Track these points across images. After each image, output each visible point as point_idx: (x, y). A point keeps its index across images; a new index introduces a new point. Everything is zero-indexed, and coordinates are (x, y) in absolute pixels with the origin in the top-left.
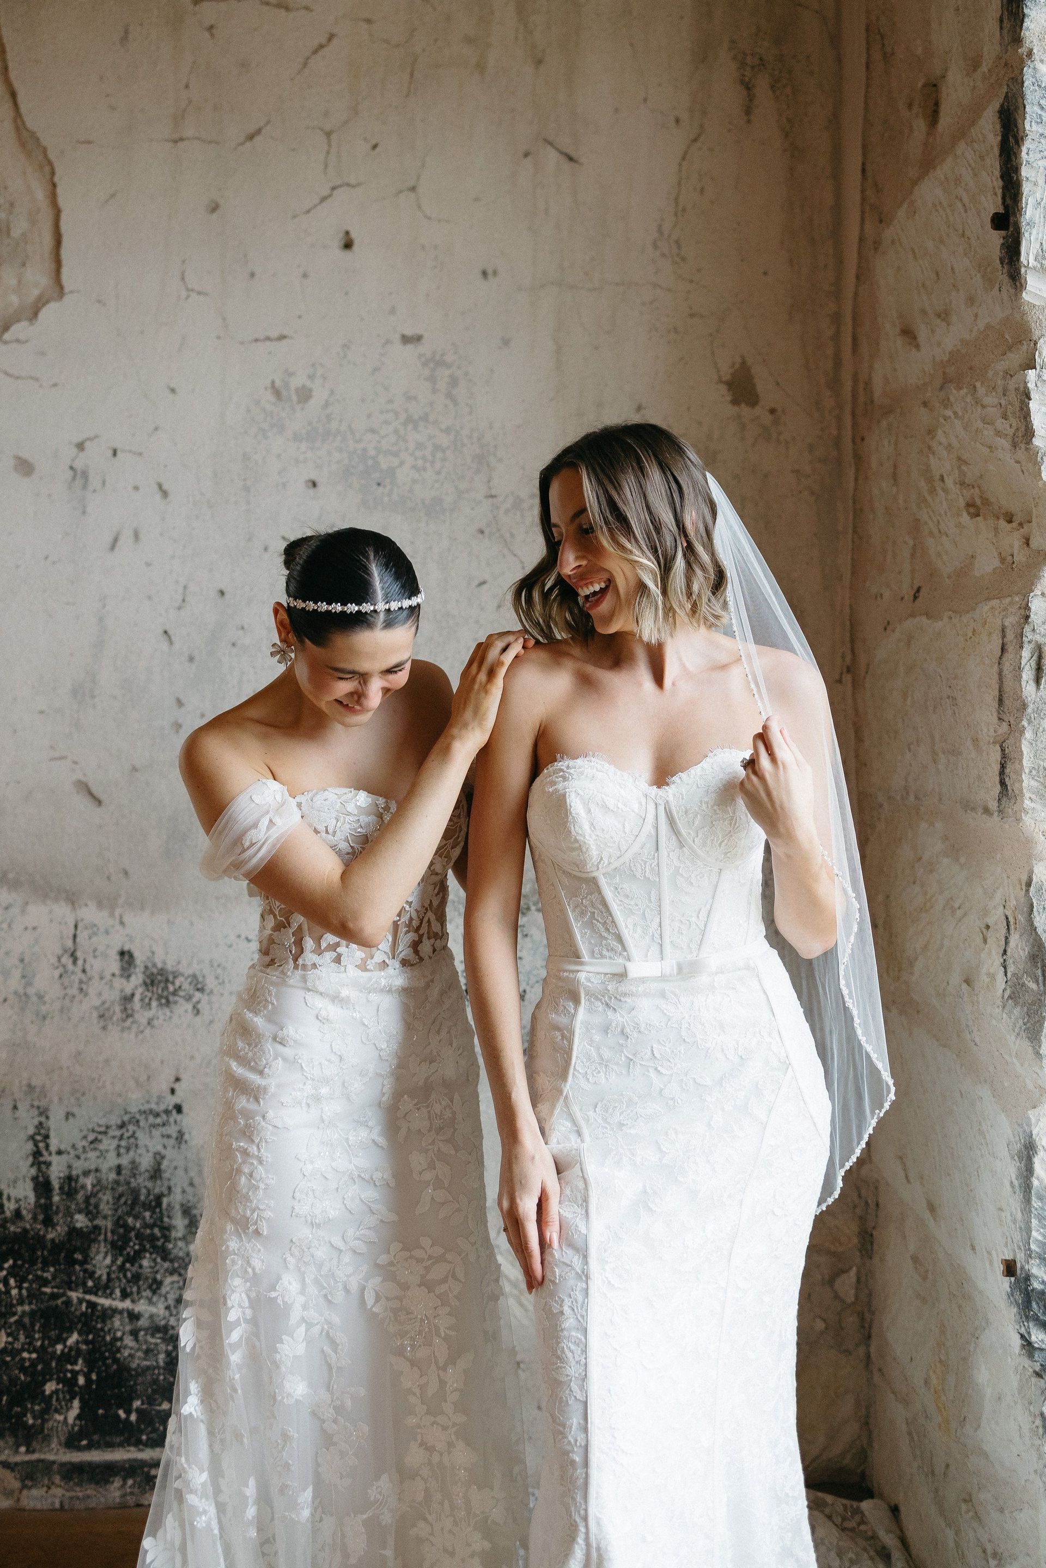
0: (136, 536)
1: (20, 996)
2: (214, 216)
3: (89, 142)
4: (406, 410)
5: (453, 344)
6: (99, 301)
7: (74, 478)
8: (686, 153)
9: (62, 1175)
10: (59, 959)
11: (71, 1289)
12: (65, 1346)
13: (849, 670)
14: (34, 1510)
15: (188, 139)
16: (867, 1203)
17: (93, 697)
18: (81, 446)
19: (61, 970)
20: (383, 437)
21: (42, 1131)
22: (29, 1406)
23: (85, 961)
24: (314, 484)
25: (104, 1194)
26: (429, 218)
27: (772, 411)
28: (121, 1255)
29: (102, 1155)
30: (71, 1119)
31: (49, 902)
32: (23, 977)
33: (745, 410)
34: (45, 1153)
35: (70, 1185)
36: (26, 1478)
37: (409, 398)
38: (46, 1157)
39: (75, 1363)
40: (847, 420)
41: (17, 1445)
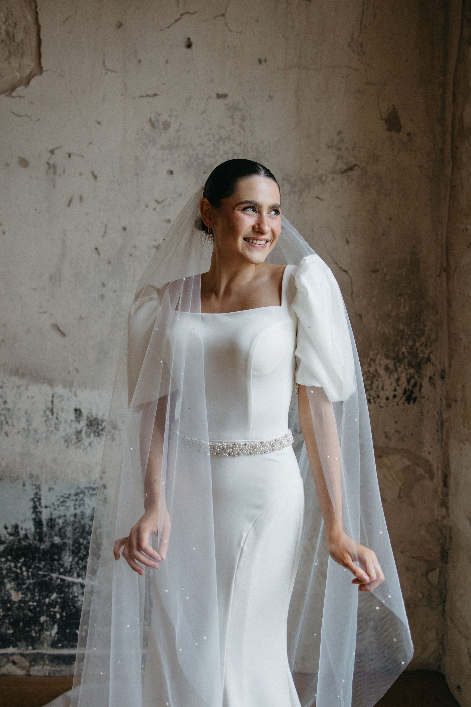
0: (81, 199)
1: (25, 431)
2: (120, 30)
4: (219, 134)
5: (243, 99)
6: (61, 76)
7: (49, 168)
9: (48, 518)
10: (45, 412)
11: (53, 572)
12: (50, 599)
13: (444, 270)
14: (36, 676)
16: (445, 537)
17: (60, 281)
18: (52, 152)
19: (46, 418)
20: (207, 148)
21: (38, 497)
23: (57, 414)
24: (171, 173)
25: (69, 527)
26: (231, 31)
27: (409, 135)
28: (77, 556)
29: (67, 508)
30: (52, 491)
31: (39, 384)
32: (27, 421)
33: (394, 134)
34: (39, 507)
35: (51, 522)
36: (32, 661)
37: (221, 127)
38: (39, 509)
39: (55, 607)
40: (448, 139)
41: (27, 646)
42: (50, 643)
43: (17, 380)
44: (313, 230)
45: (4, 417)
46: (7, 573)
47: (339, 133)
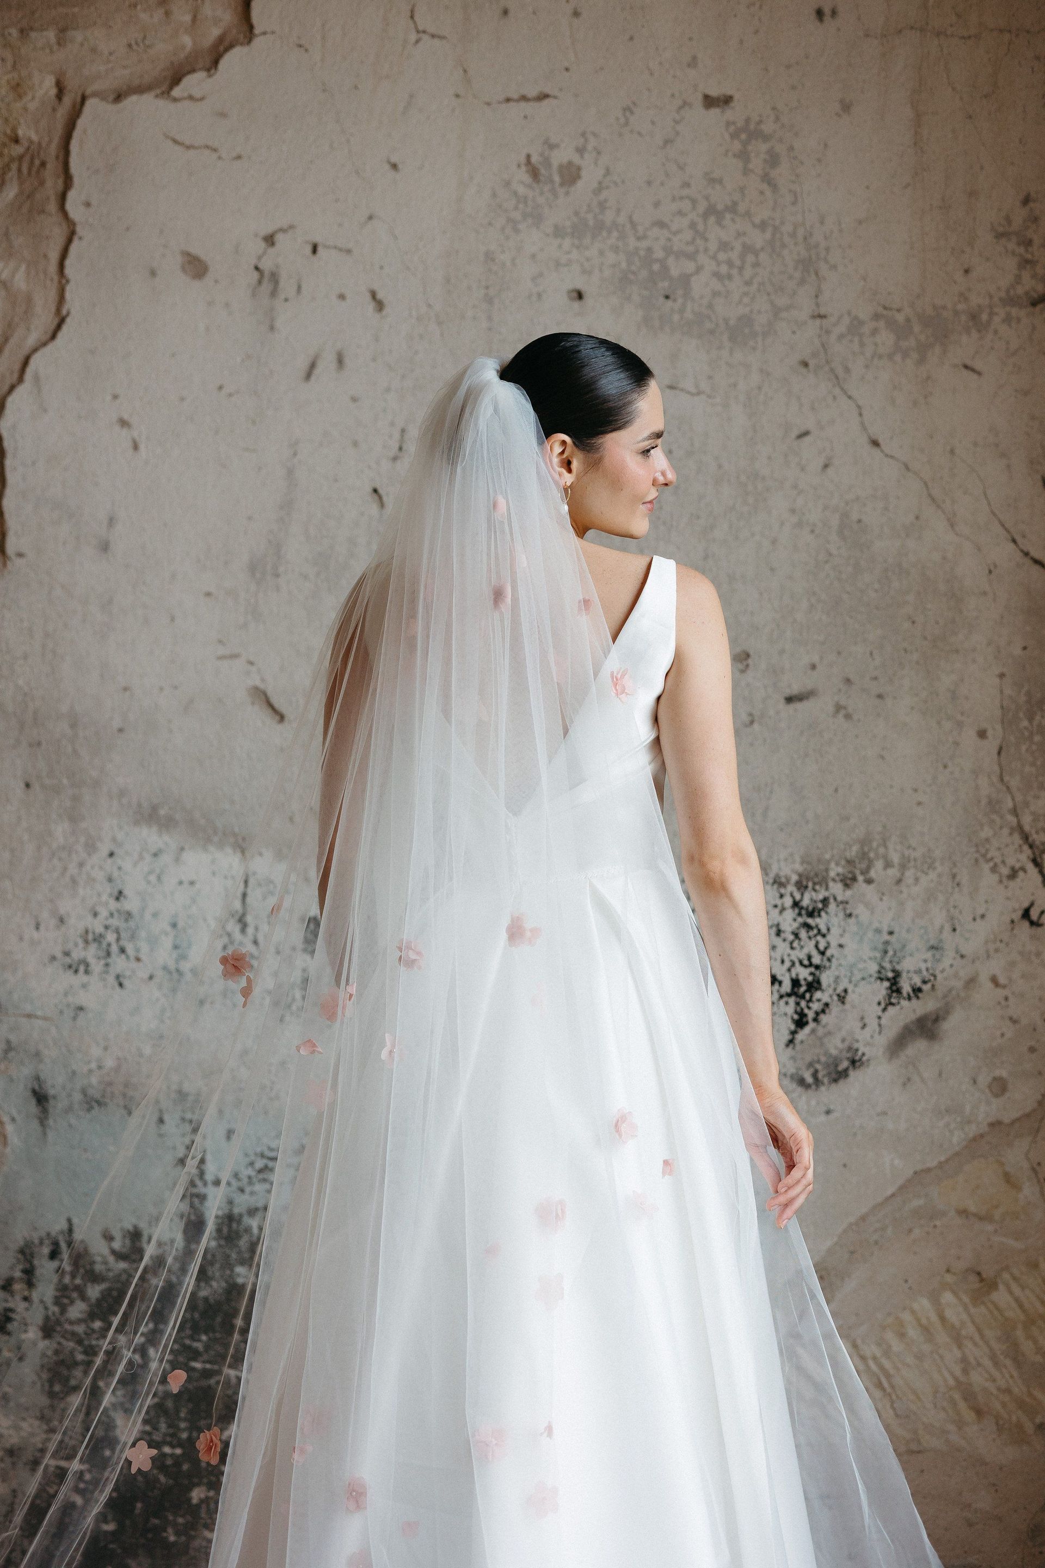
0: (340, 361)
1: (170, 973)
4: (707, 198)
5: (774, 109)
6: (300, 46)
7: (260, 282)
9: (220, 1213)
17: (277, 576)
19: (225, 940)
20: (675, 233)
22: (171, 1518)
23: (257, 929)
24: (580, 296)
31: (212, 848)
32: (176, 947)
34: (199, 1183)
35: (230, 1227)
37: (713, 181)
38: (201, 1189)
43: (151, 837)
44: (952, 452)
45: (115, 936)
47: (1026, 201)
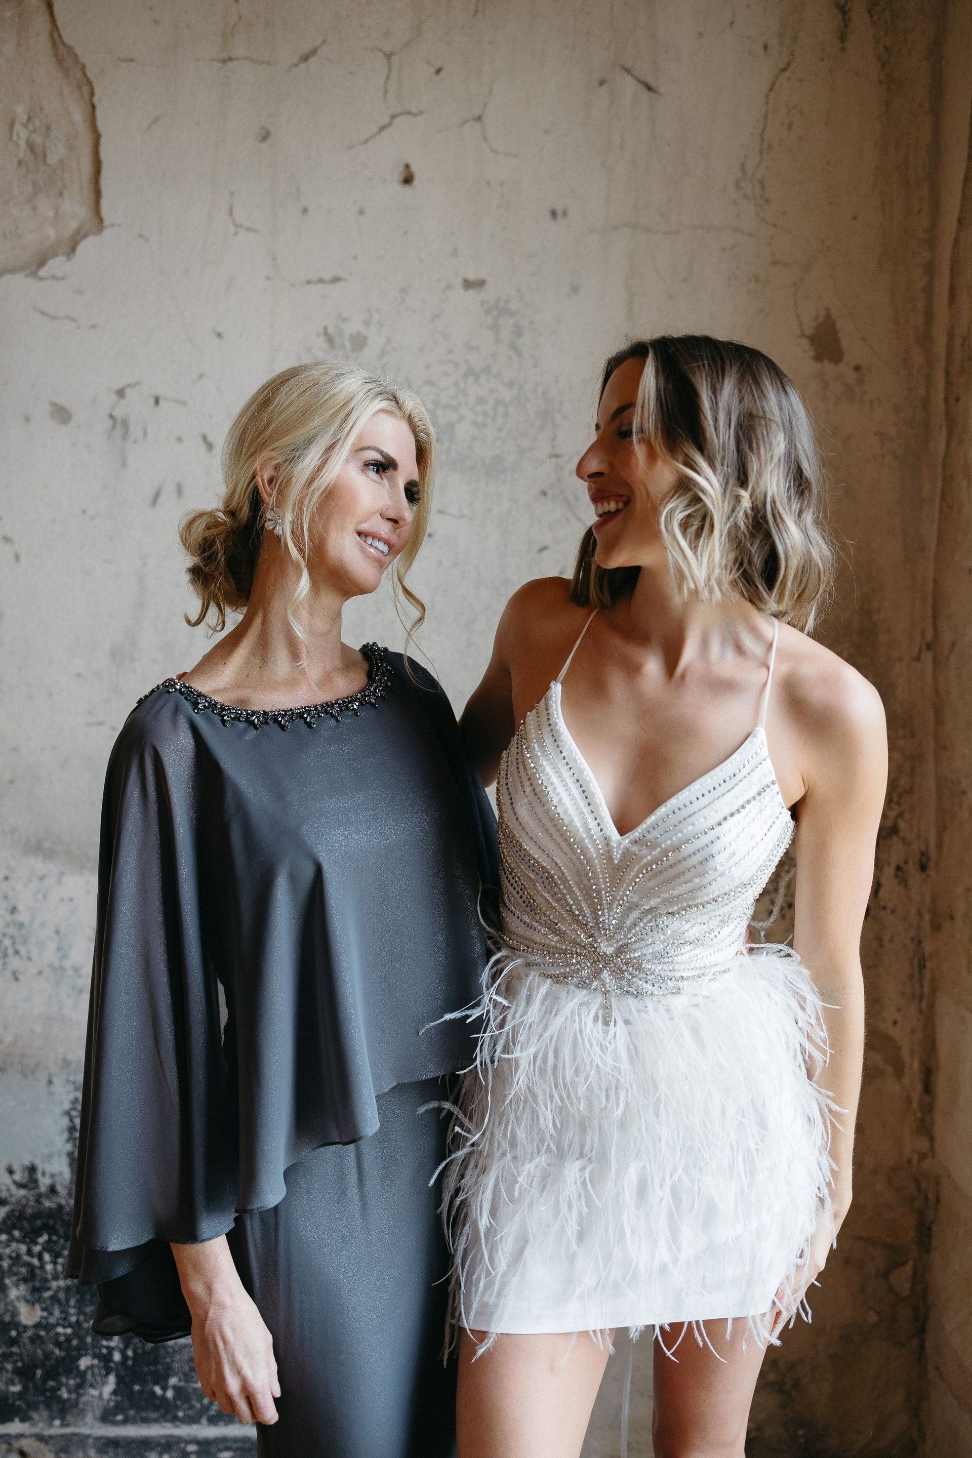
0: (179, 489)
1: (55, 969)
2: (265, 145)
3: (132, 60)
4: (466, 361)
5: (518, 290)
6: (141, 236)
7: (114, 427)
8: (774, 83)
13: (929, 647)
15: (238, 59)
16: (926, 1197)
17: (133, 661)
18: (121, 393)
22: (64, 1380)
26: (496, 152)
27: (857, 369)
31: (85, 873)
32: (59, 949)
33: (828, 367)
36: (61, 1451)
37: (471, 348)
40: (940, 379)
41: (52, 1419)
42: (98, 1413)
43: (38, 865)
45: (11, 941)
46: (10, 1267)
